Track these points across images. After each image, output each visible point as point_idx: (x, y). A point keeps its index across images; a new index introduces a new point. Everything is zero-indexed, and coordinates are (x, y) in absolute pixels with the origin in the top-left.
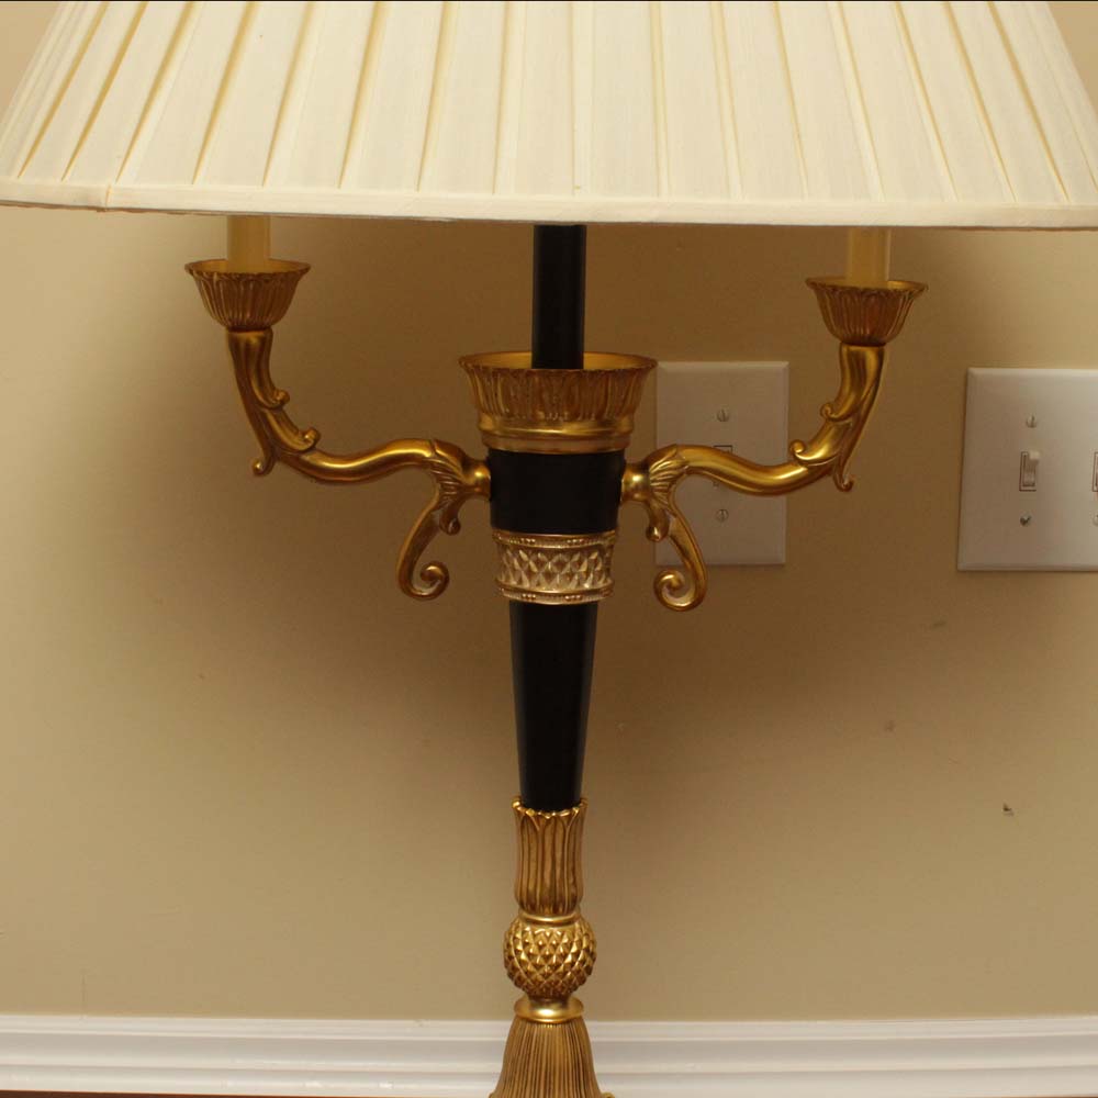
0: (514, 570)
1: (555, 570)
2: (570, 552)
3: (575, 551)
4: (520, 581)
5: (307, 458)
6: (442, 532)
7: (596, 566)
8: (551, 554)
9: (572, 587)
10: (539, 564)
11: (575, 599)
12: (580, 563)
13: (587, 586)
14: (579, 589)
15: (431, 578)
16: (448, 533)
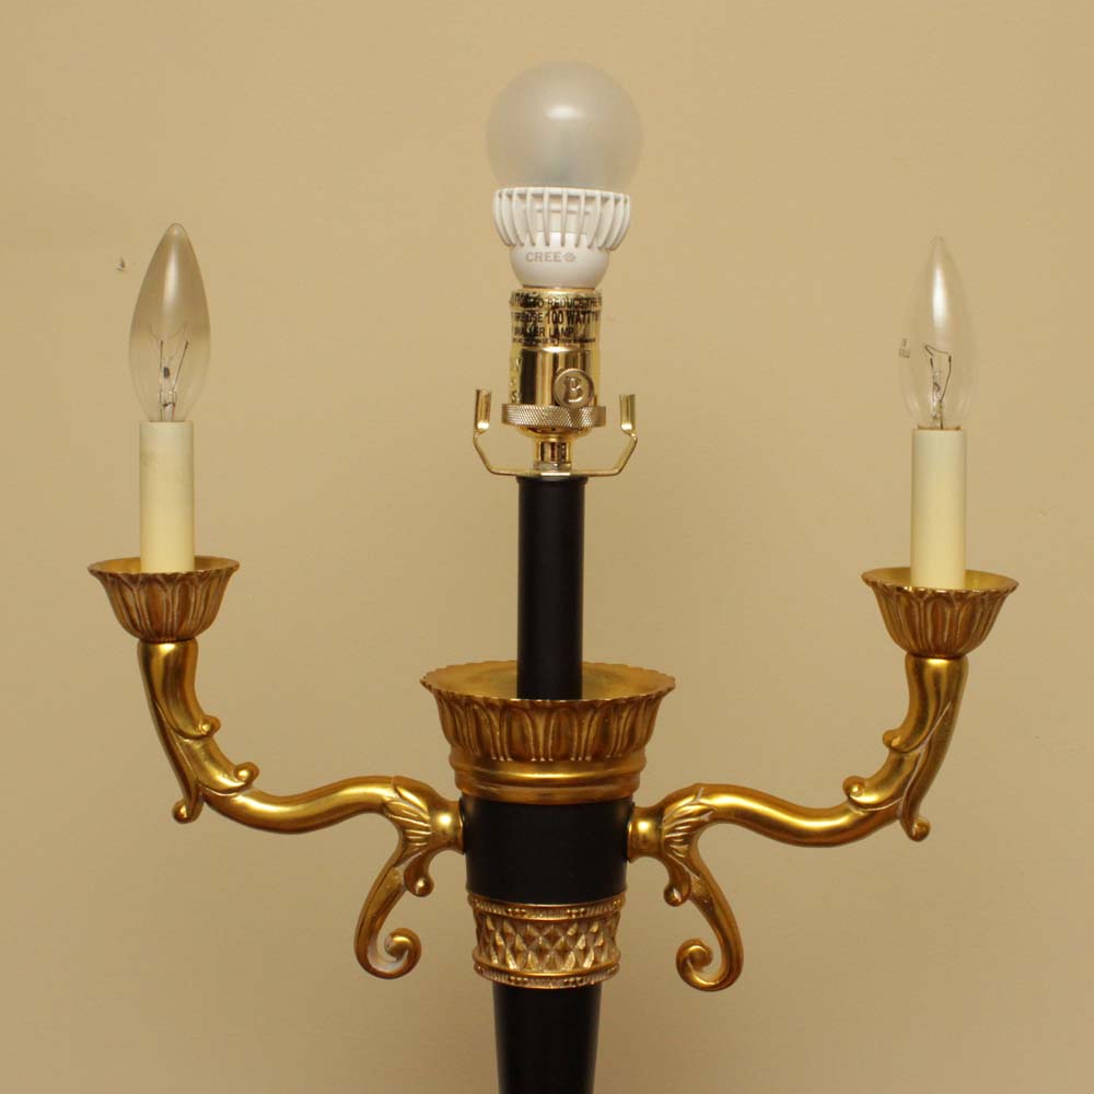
0: (496, 947)
1: (548, 946)
2: (564, 926)
3: (570, 923)
4: (504, 962)
5: (241, 799)
6: (407, 892)
7: (595, 941)
8: (540, 925)
9: (567, 967)
10: (528, 939)
11: (575, 982)
12: (576, 937)
13: (587, 964)
14: (578, 970)
15: (397, 951)
16: (414, 893)
